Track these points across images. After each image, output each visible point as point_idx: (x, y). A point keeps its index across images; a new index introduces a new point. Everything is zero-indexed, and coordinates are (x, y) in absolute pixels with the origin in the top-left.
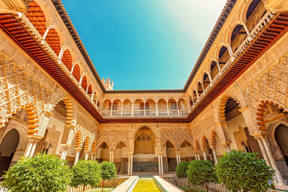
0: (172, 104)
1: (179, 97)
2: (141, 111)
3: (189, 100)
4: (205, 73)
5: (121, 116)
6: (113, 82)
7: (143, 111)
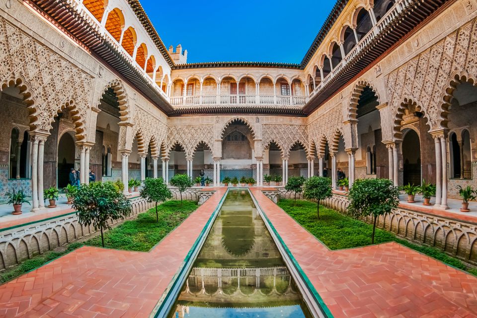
0: (281, 86)
1: (293, 77)
2: (232, 95)
3: (309, 82)
4: (336, 43)
5: (201, 104)
6: (186, 51)
7: (234, 95)
